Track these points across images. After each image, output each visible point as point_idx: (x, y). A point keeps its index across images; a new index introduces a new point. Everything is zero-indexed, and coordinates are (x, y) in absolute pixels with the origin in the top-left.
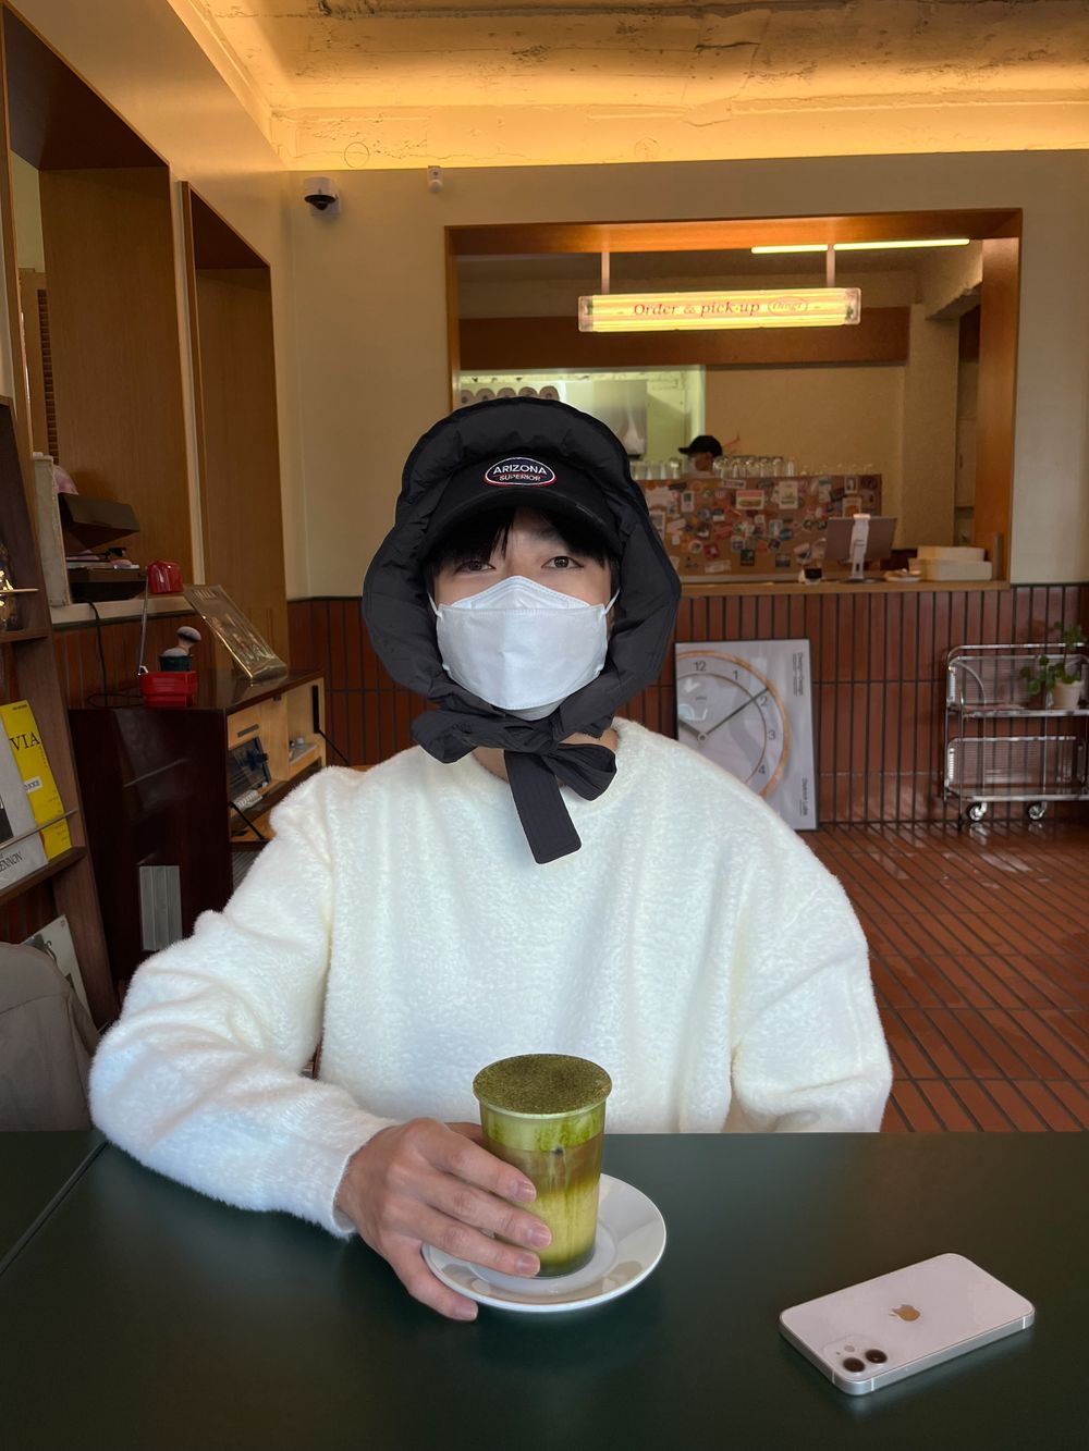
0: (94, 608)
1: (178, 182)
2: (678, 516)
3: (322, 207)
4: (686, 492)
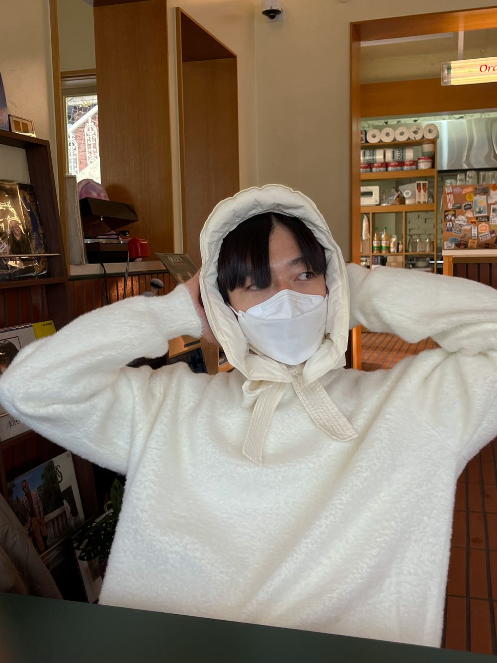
0: (103, 266)
1: (173, 8)
3: (272, 17)
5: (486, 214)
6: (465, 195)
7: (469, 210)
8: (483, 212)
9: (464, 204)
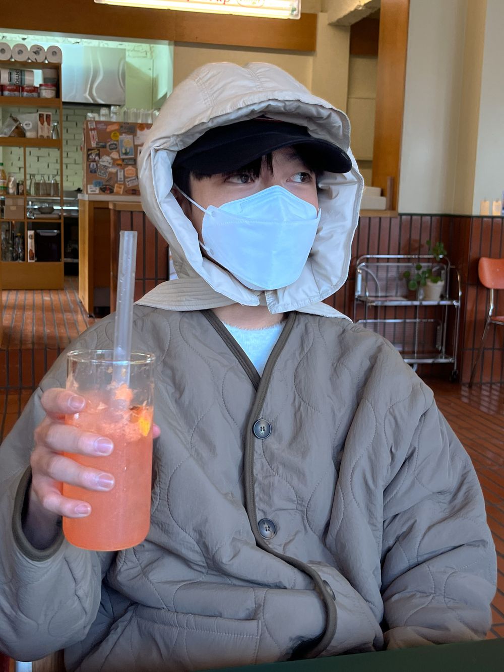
5: (133, 156)
6: (110, 132)
7: (115, 150)
8: (130, 153)
9: (109, 143)
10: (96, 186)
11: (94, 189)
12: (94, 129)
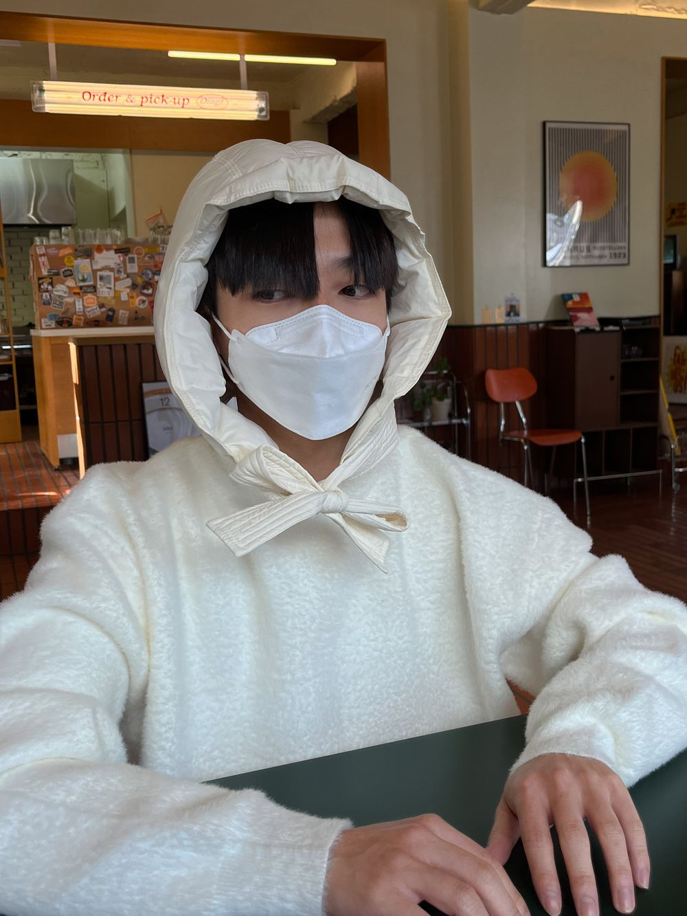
2: (126, 276)
4: (130, 256)
5: (92, 283)
6: (63, 258)
7: (69, 278)
8: (89, 279)
9: (63, 270)
10: (51, 319)
11: (49, 323)
12: (44, 255)
